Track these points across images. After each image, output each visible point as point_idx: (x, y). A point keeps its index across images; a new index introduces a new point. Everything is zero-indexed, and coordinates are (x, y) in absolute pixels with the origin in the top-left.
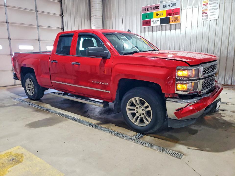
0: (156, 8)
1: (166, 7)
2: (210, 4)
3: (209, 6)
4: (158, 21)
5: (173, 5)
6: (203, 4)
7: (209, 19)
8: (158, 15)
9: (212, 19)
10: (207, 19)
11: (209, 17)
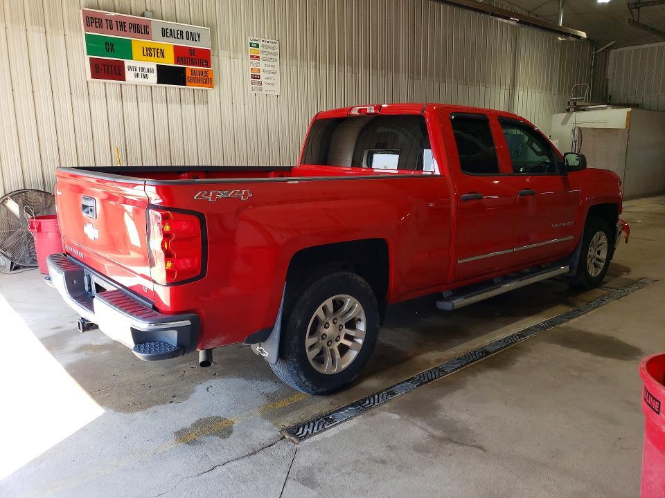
0: (141, 29)
1: (171, 35)
2: (265, 59)
3: (261, 62)
4: (150, 71)
5: (191, 36)
6: (250, 54)
7: (264, 92)
8: (149, 52)
9: (270, 93)
10: (261, 90)
11: (264, 87)
